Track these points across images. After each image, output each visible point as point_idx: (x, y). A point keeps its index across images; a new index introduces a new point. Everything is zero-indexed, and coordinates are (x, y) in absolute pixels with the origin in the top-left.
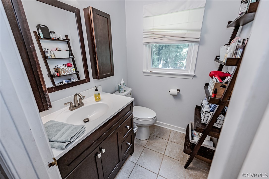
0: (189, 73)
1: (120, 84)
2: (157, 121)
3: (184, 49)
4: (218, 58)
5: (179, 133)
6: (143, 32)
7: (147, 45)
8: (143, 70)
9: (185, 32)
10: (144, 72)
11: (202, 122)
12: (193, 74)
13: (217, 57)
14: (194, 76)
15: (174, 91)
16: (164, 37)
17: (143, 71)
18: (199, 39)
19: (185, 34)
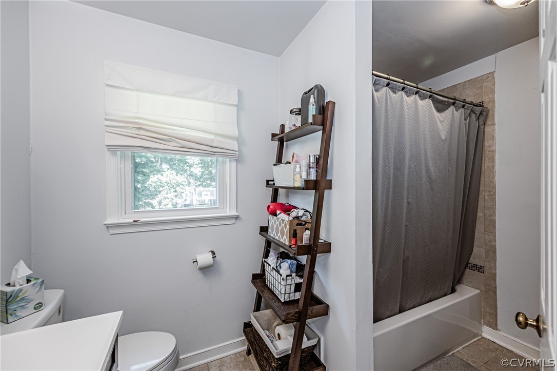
0: (228, 213)
1: (8, 285)
2: (181, 357)
3: (151, 176)
4: (272, 183)
5: (225, 359)
6: (106, 119)
7: (119, 153)
8: (106, 220)
9: (212, 137)
10: (108, 227)
11: (283, 301)
12: (234, 213)
13: (268, 181)
14: (237, 218)
15: (205, 258)
16: (171, 140)
17: (105, 223)
18: (237, 153)
19: (213, 140)
